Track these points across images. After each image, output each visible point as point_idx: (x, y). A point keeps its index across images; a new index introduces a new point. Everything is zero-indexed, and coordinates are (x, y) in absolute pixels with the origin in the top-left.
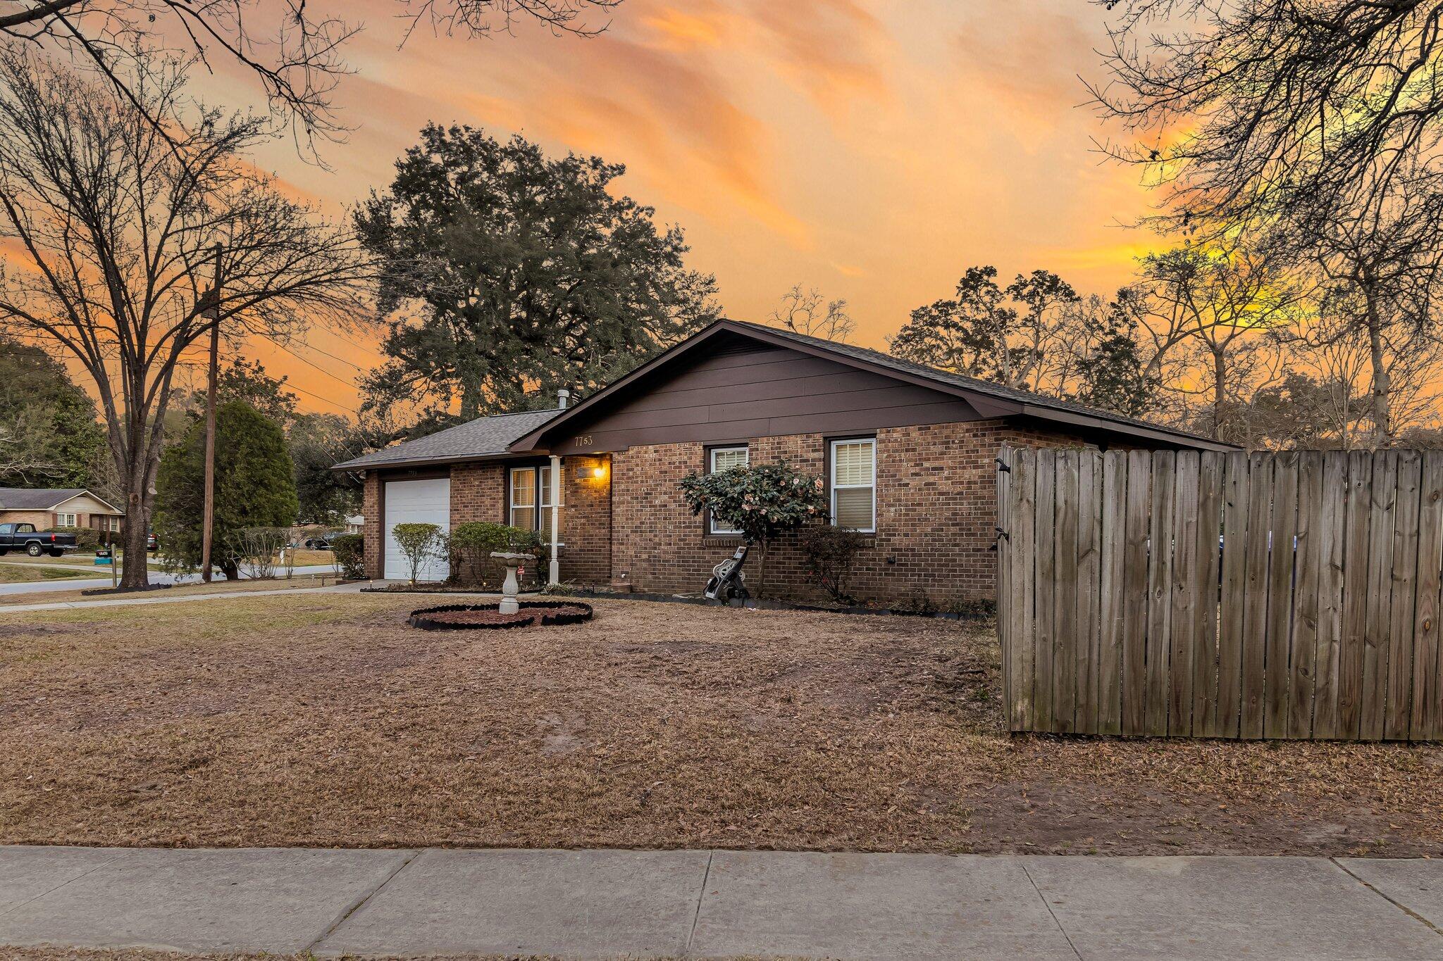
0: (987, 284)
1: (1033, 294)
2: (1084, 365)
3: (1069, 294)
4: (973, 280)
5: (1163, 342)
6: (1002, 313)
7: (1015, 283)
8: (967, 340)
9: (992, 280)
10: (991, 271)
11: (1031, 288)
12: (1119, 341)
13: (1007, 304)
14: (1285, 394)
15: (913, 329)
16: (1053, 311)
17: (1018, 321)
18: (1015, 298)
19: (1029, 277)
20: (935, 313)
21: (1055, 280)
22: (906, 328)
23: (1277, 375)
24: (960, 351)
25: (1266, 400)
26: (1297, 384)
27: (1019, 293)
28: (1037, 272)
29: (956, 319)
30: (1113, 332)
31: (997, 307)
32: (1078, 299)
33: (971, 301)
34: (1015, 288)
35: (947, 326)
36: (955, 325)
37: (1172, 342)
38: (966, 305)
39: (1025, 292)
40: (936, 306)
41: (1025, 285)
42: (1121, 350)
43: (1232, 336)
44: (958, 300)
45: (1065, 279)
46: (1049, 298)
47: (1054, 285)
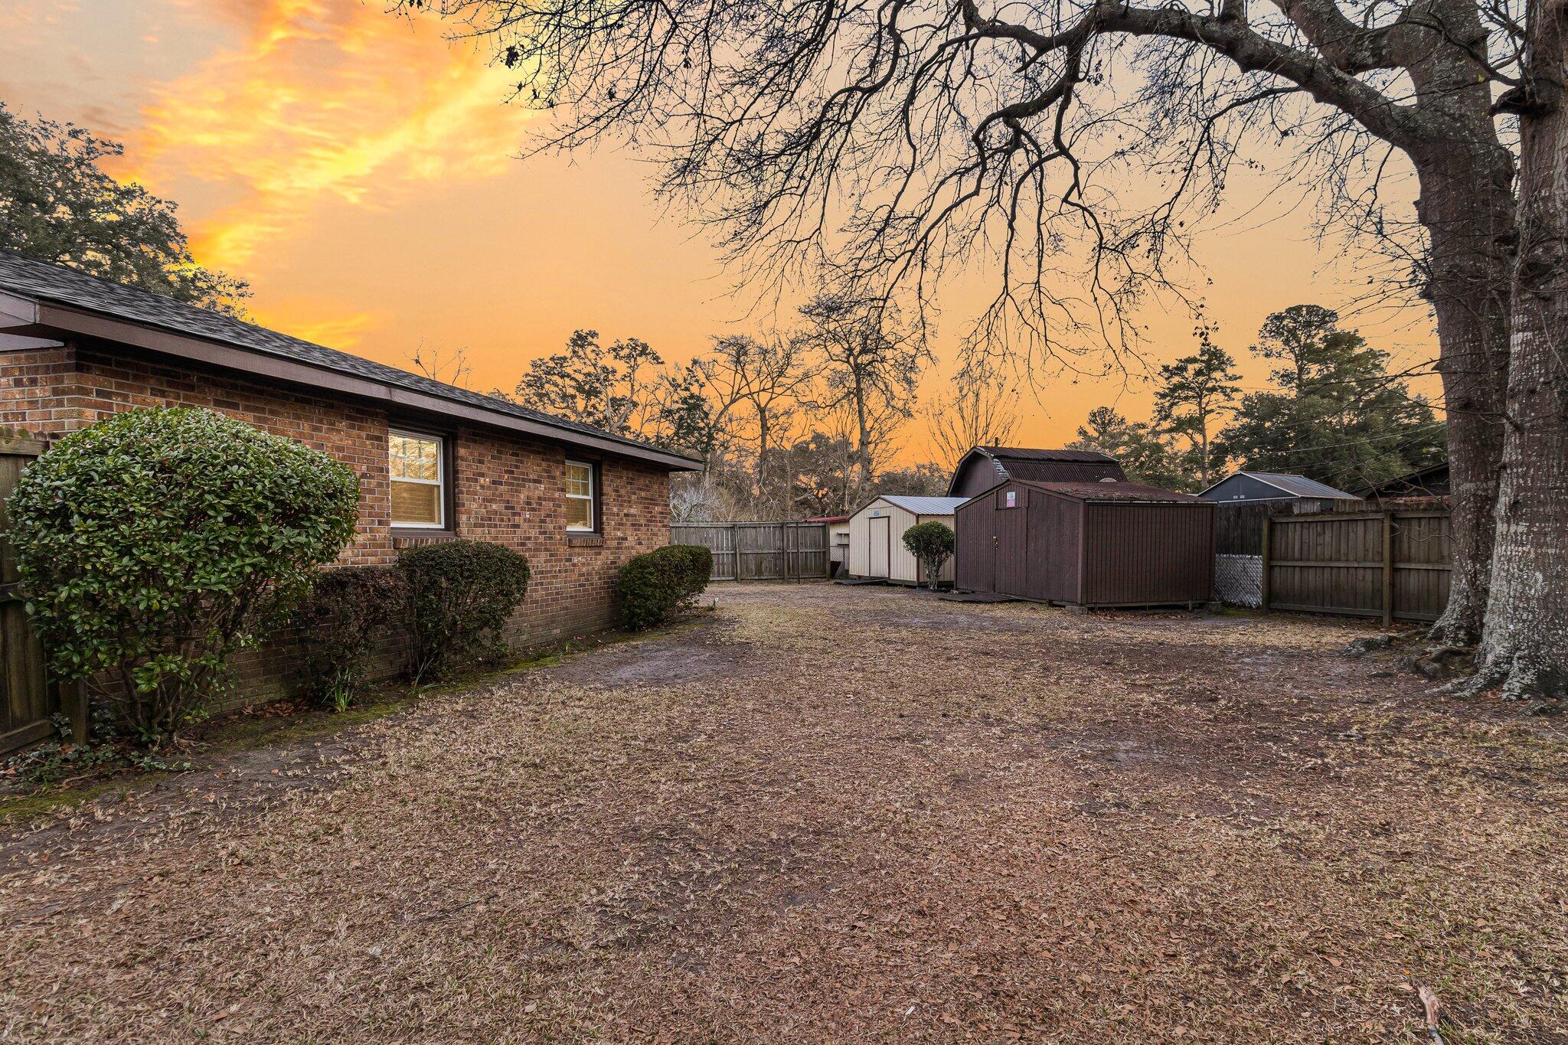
0: (591, 344)
1: (629, 356)
2: (667, 413)
3: (657, 359)
4: (580, 340)
5: (727, 400)
6: (604, 369)
7: (614, 346)
8: (580, 388)
9: (595, 341)
10: (594, 334)
11: (626, 351)
12: (692, 396)
13: (609, 361)
14: (812, 446)
15: (534, 376)
16: (646, 372)
17: (618, 376)
18: (615, 358)
19: (624, 342)
20: (551, 364)
21: (645, 347)
22: (527, 375)
23: (806, 432)
24: (573, 397)
25: (801, 450)
26: (818, 438)
27: (618, 354)
28: (632, 339)
29: (569, 370)
30: (687, 389)
31: (600, 363)
32: (662, 363)
33: (579, 357)
34: (614, 350)
35: (562, 377)
36: (568, 376)
37: (733, 401)
38: (575, 359)
39: (622, 354)
40: (552, 359)
41: (623, 349)
42: (694, 405)
43: (771, 399)
44: (569, 354)
45: (653, 346)
46: (640, 360)
47: (644, 351)
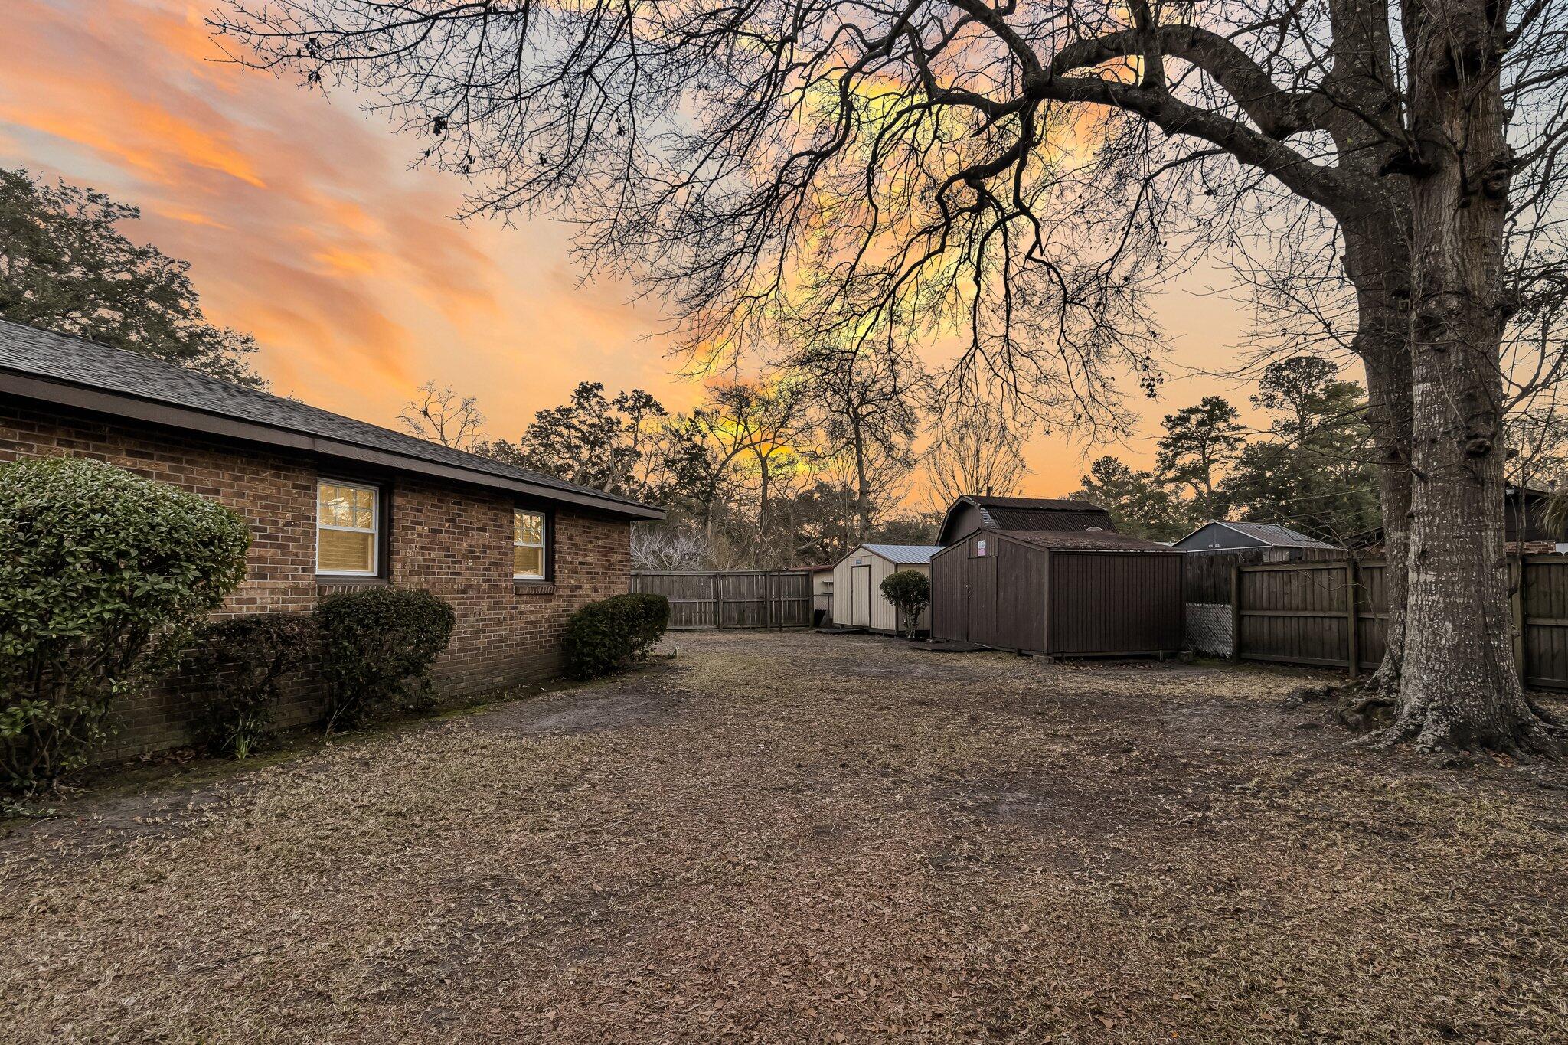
0: (596, 396)
1: (633, 408)
2: (670, 463)
3: (660, 411)
4: (586, 392)
5: (730, 451)
6: (609, 420)
7: (618, 397)
8: (585, 439)
9: (600, 393)
10: (599, 387)
11: (631, 403)
12: (695, 446)
13: (613, 413)
14: (816, 495)
15: (540, 427)
16: (650, 423)
17: (623, 427)
18: (620, 409)
19: (629, 394)
20: (557, 416)
21: (649, 398)
22: (533, 426)
23: (809, 482)
24: (579, 447)
25: (805, 499)
26: (822, 487)
27: (622, 406)
28: (636, 391)
29: (575, 422)
30: (689, 440)
31: (605, 415)
32: (666, 414)
33: (584, 409)
34: (619, 401)
35: (568, 428)
36: (574, 427)
37: (736, 451)
38: (580, 411)
39: (626, 405)
40: (558, 410)
41: (627, 401)
42: (697, 454)
43: (772, 449)
44: (574, 407)
45: (656, 397)
46: (643, 411)
47: (648, 402)
